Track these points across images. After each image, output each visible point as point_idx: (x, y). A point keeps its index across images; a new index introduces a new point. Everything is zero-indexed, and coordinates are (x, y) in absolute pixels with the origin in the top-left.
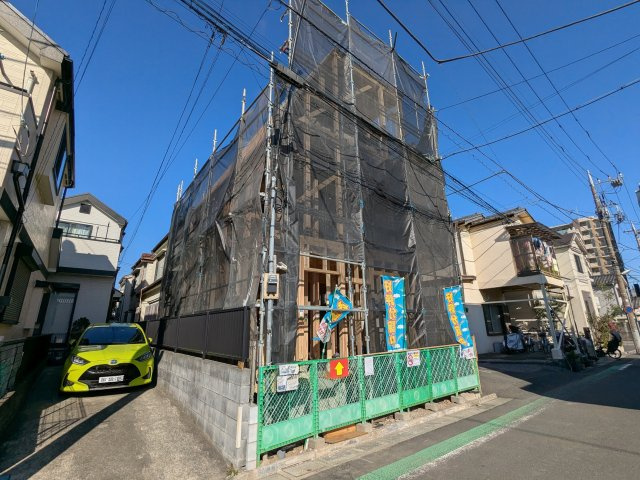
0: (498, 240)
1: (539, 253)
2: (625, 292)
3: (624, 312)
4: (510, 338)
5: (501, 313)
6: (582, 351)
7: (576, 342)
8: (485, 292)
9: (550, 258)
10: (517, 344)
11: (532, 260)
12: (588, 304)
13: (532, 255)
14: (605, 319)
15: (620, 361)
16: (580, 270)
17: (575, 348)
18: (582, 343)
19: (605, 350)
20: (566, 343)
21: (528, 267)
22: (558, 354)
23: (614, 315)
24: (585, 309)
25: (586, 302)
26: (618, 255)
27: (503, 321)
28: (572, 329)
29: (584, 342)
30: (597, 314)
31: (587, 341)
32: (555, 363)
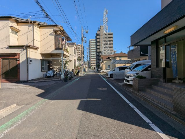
0: (50, 35)
1: (64, 43)
2: (83, 61)
3: (82, 66)
4: (48, 72)
5: (49, 63)
6: (70, 75)
7: (69, 72)
8: (43, 55)
9: (67, 46)
10: (51, 74)
11: (61, 45)
12: (75, 63)
13: (61, 43)
14: (78, 67)
15: (78, 77)
16: (75, 53)
17: (68, 75)
18: (70, 73)
19: (76, 74)
20: (66, 73)
21: (59, 47)
22: (62, 77)
23: (80, 66)
24: (74, 64)
25: (75, 62)
26: (83, 51)
27: (49, 66)
28: (69, 69)
29: (71, 73)
30: (76, 65)
31: (72, 72)
32: (61, 80)
